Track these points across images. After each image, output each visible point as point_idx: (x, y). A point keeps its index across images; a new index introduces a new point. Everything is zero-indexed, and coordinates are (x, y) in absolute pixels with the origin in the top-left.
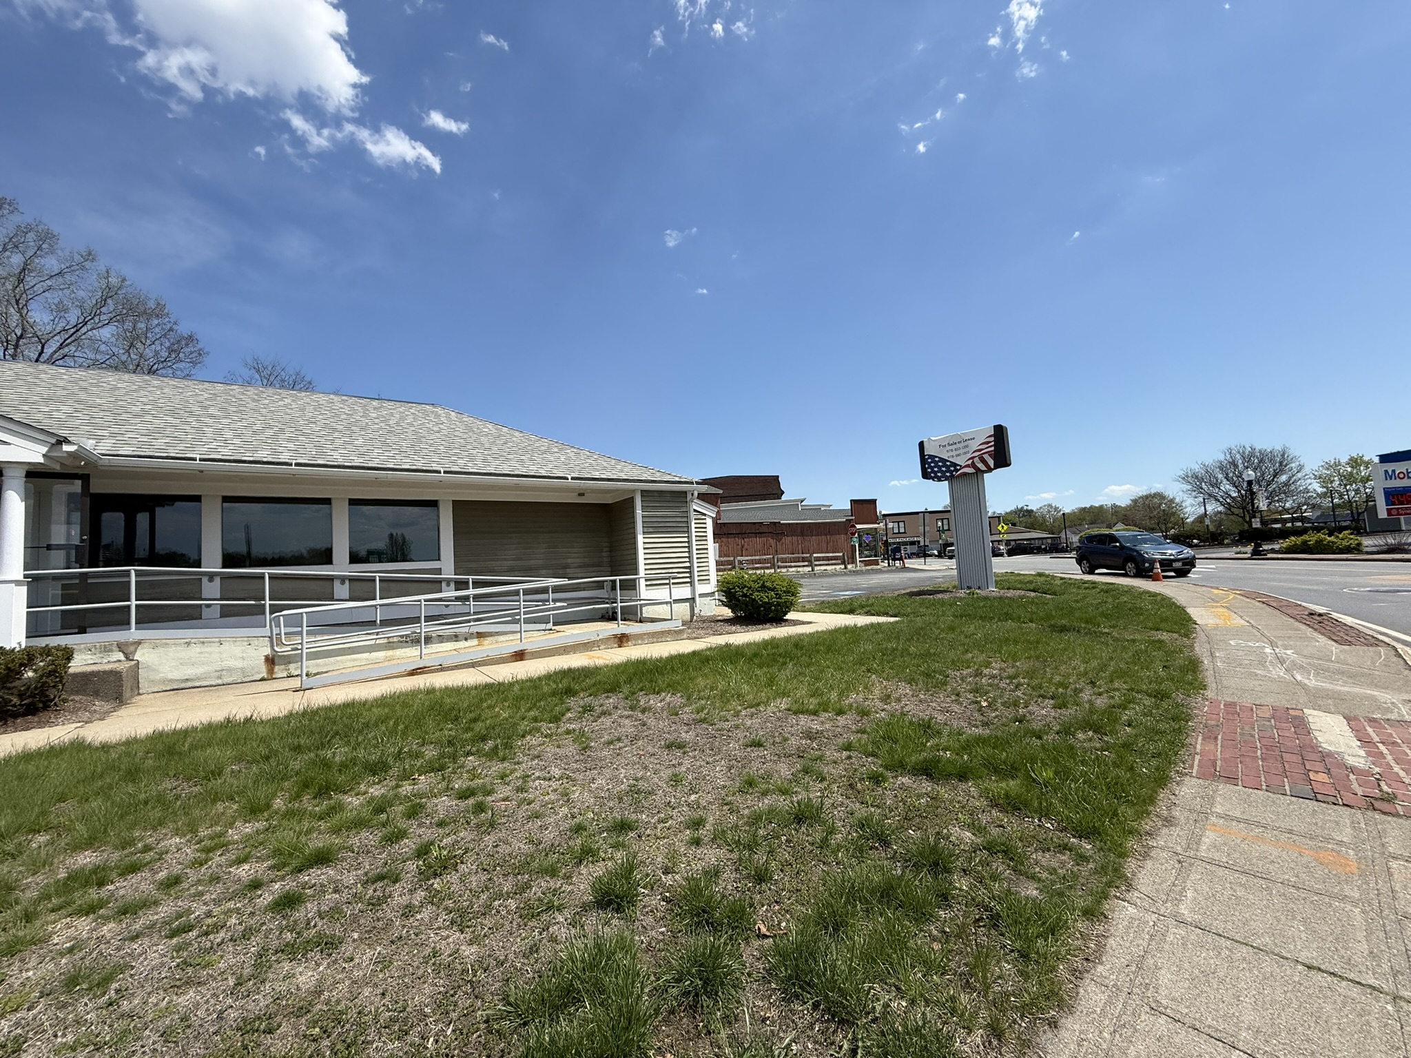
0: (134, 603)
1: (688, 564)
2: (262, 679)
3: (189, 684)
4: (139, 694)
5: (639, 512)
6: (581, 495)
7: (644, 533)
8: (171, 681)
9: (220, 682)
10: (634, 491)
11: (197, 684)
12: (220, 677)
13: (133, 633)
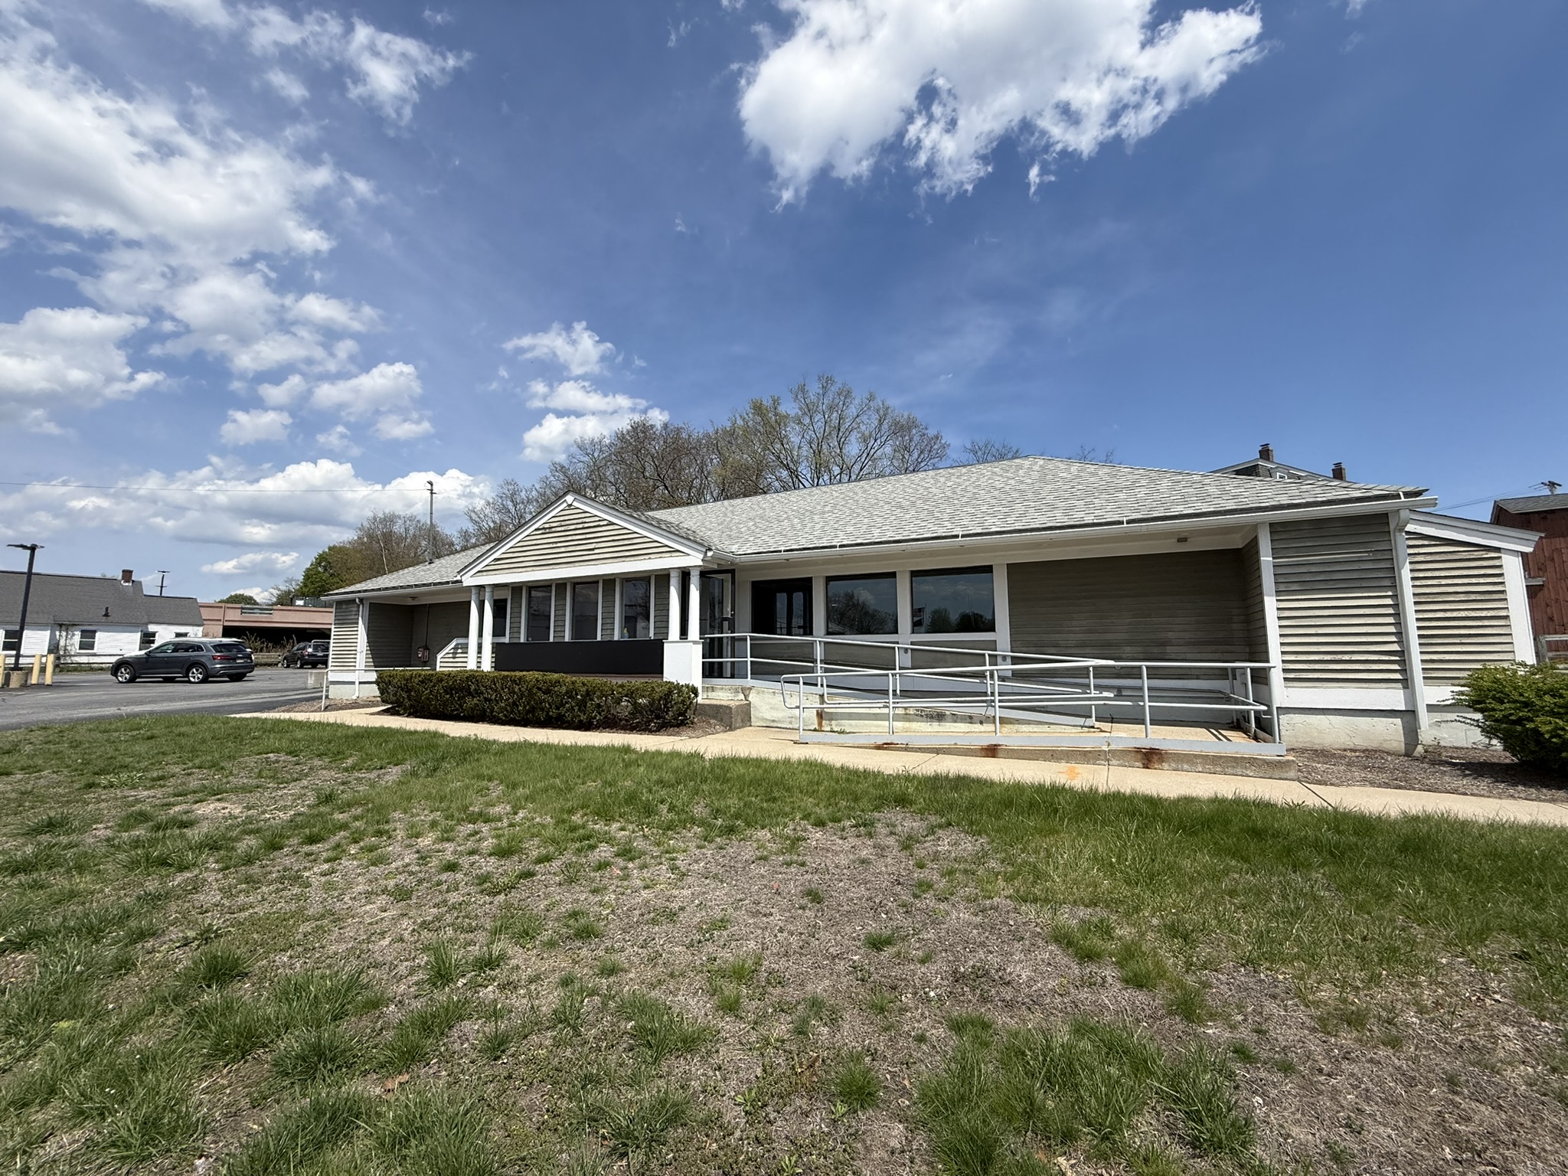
0: (749, 659)
1: (1396, 647)
2: (815, 730)
3: (775, 725)
4: (751, 726)
5: (1266, 559)
6: (1182, 540)
7: (1278, 593)
8: (766, 719)
9: (791, 726)
10: (1255, 527)
11: (779, 725)
12: (791, 723)
13: (749, 682)
